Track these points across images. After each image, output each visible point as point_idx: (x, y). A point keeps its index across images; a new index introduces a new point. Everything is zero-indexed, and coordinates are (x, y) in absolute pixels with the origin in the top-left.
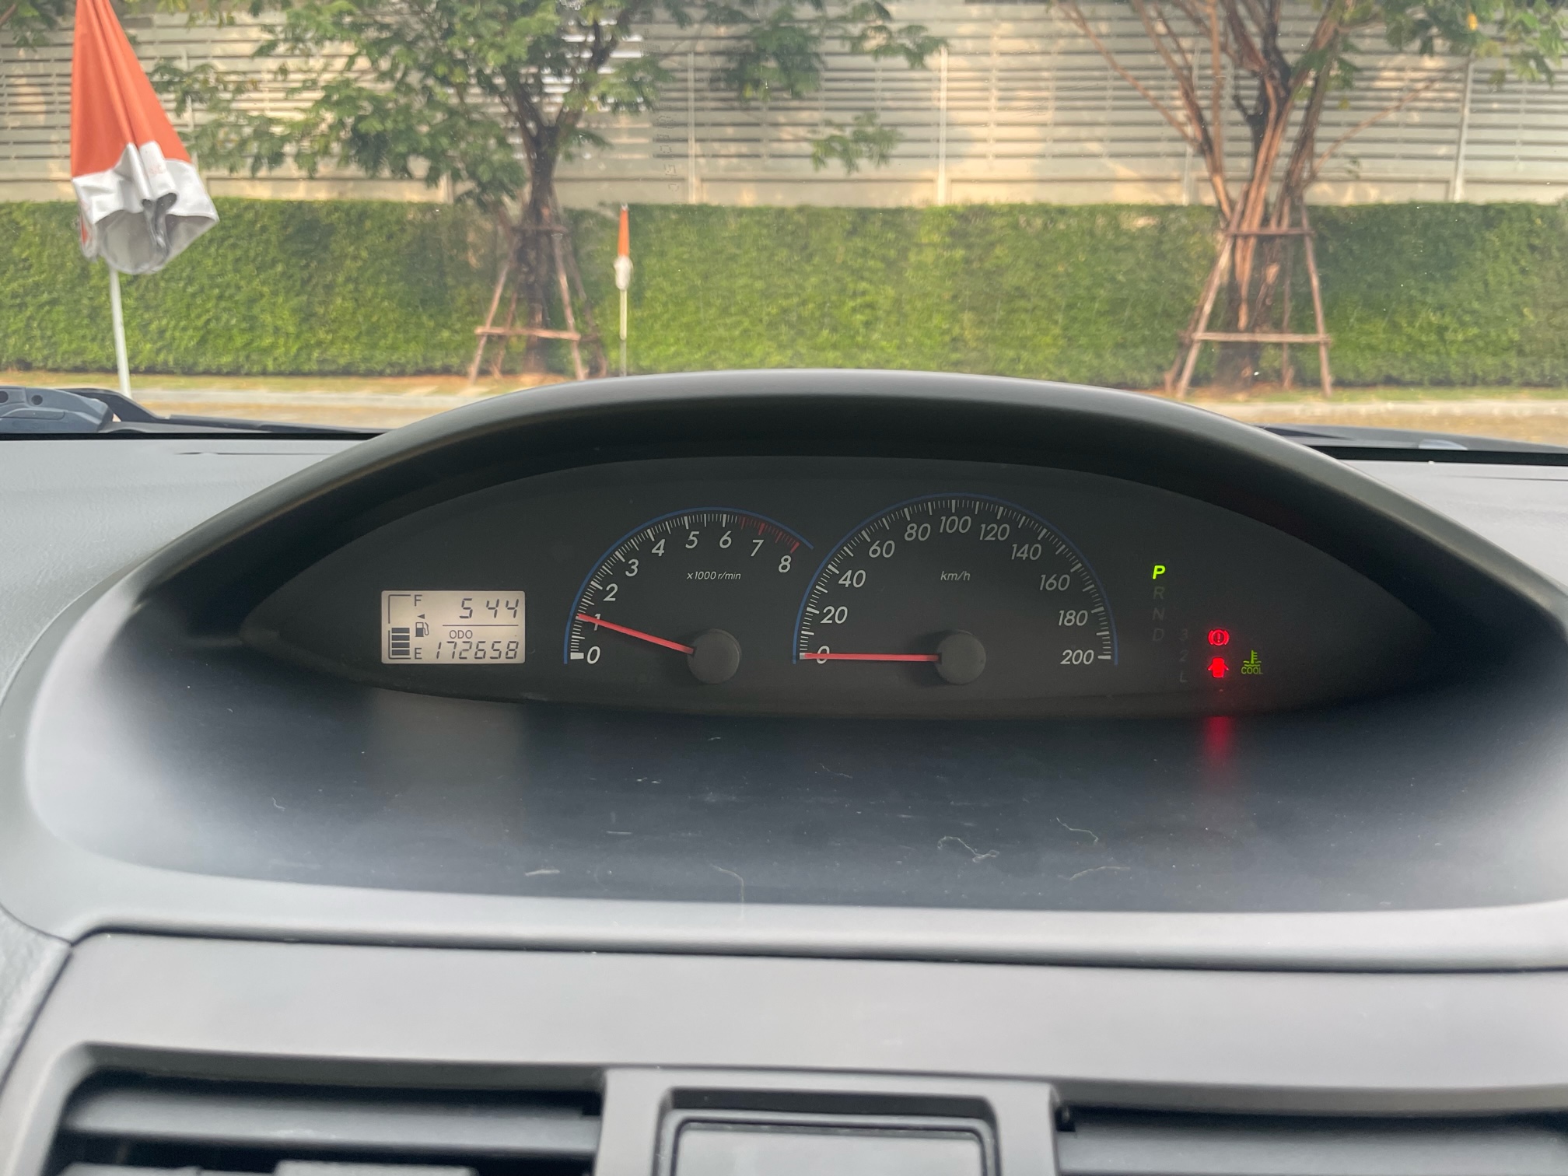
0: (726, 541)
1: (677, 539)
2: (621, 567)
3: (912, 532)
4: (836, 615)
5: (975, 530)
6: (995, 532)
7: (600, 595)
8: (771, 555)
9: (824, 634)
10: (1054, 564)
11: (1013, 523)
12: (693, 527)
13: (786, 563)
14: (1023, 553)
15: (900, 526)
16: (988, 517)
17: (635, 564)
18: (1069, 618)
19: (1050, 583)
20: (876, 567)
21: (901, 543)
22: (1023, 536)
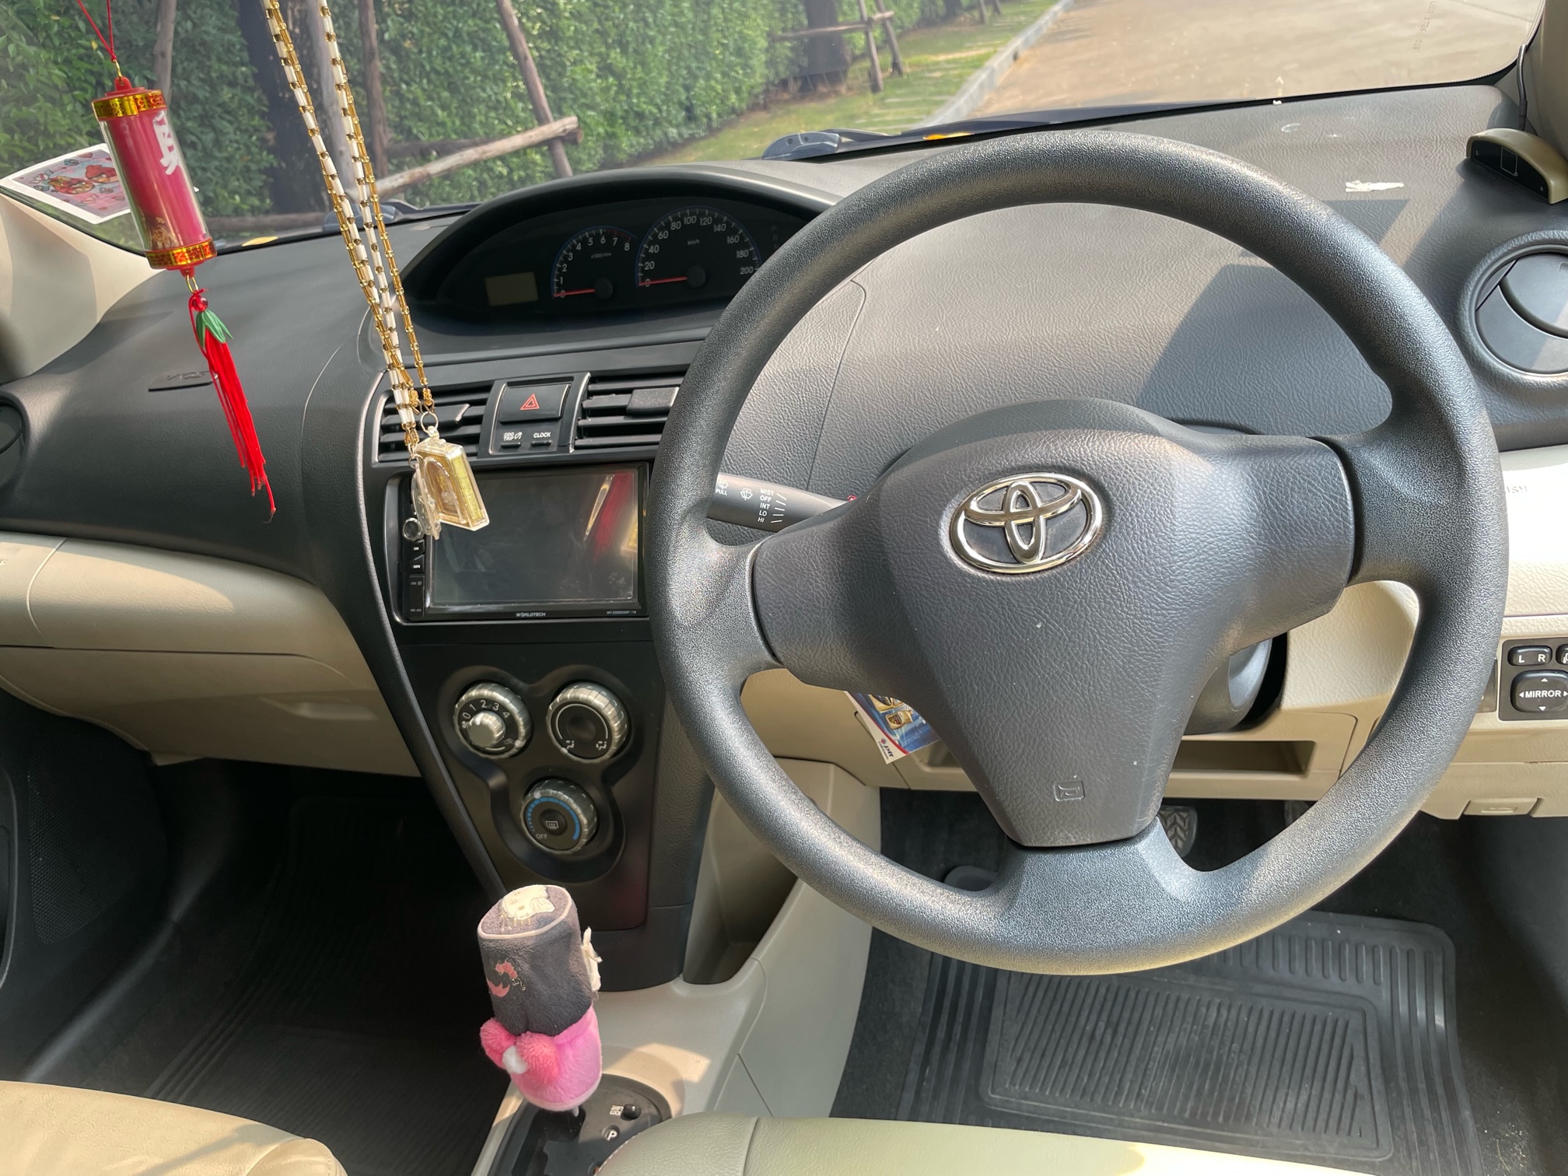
0: (603, 240)
1: (584, 242)
2: (566, 257)
3: (674, 226)
4: (650, 265)
5: (698, 220)
6: (706, 221)
7: (560, 269)
8: (621, 244)
9: (647, 274)
10: (732, 232)
11: (713, 216)
12: (590, 236)
13: (627, 246)
14: (719, 228)
15: (668, 225)
16: (702, 215)
17: (571, 254)
18: (741, 254)
19: (731, 240)
20: (661, 243)
21: (670, 231)
22: (717, 221)
